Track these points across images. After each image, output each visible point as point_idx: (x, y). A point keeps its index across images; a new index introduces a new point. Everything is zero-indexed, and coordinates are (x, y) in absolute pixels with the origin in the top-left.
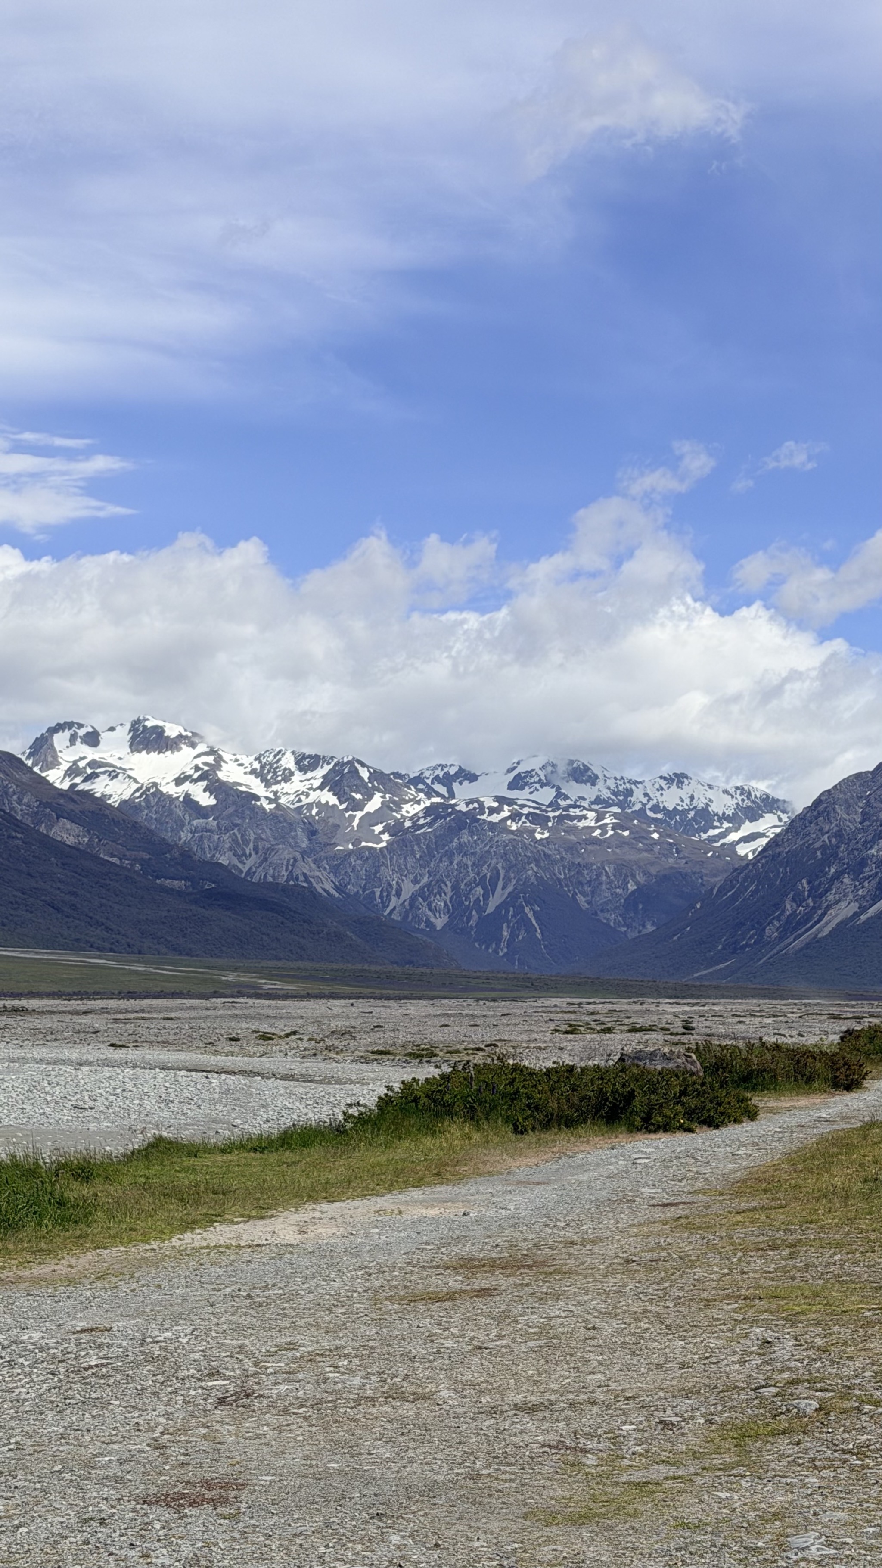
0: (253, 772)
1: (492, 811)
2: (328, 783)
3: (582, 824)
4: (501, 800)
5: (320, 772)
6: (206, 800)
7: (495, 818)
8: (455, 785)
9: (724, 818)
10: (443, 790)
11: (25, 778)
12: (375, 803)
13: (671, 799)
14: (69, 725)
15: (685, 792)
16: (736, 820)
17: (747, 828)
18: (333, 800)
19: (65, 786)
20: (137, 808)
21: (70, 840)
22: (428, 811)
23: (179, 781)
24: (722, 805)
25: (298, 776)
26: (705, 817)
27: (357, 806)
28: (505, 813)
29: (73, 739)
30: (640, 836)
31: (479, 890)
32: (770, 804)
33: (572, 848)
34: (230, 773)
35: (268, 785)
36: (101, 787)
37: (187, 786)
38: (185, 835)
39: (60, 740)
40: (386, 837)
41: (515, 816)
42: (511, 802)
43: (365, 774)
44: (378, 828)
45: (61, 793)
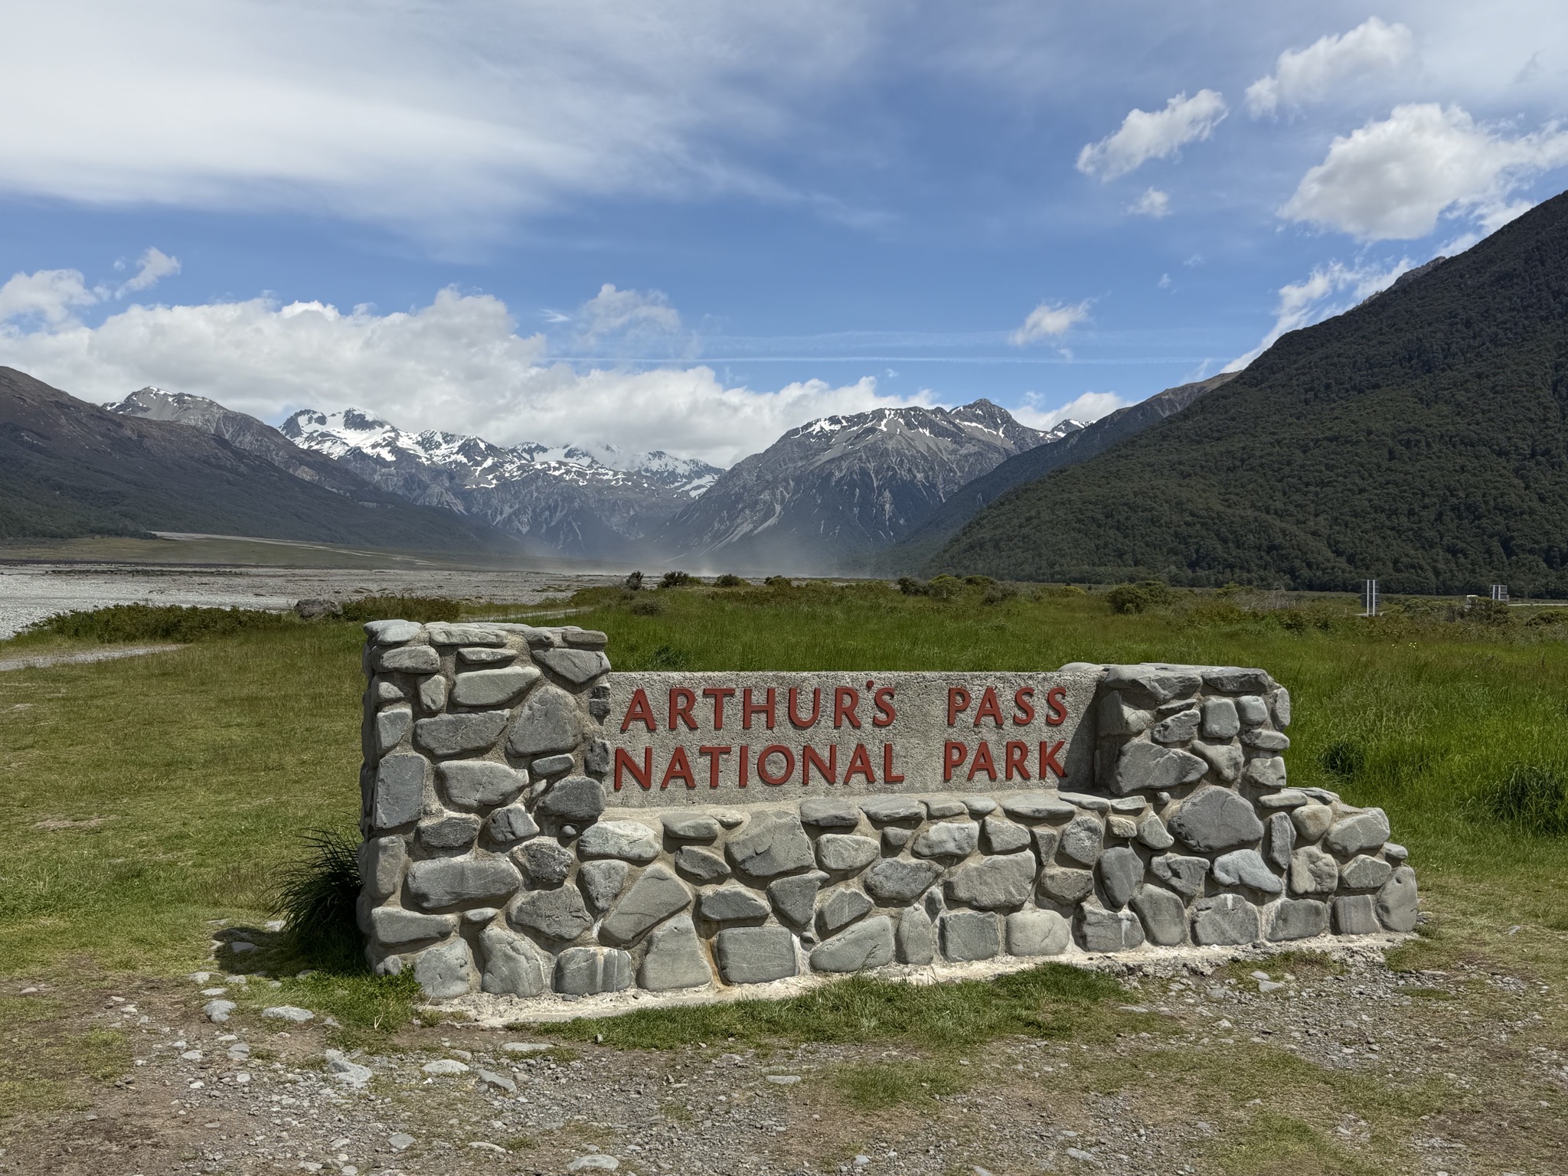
0: (418, 443)
1: (555, 469)
2: (461, 449)
3: (606, 477)
4: (560, 463)
5: (457, 445)
6: (390, 457)
7: (557, 473)
8: (535, 454)
9: (683, 476)
10: (528, 457)
11: (280, 441)
12: (489, 462)
13: (655, 465)
14: (307, 412)
15: (663, 462)
16: (690, 478)
17: (696, 482)
18: (465, 460)
19: (305, 447)
20: (348, 461)
21: (308, 478)
22: (519, 468)
23: (374, 446)
24: (682, 469)
25: (444, 446)
26: (673, 476)
27: (478, 464)
28: (563, 471)
29: (310, 420)
30: (637, 485)
31: (547, 513)
32: (709, 470)
33: (599, 491)
34: (404, 442)
35: (426, 450)
36: (326, 448)
37: (378, 449)
38: (377, 477)
39: (302, 420)
40: (494, 482)
41: (568, 472)
42: (566, 464)
43: (482, 446)
44: (490, 477)
45: (303, 451)
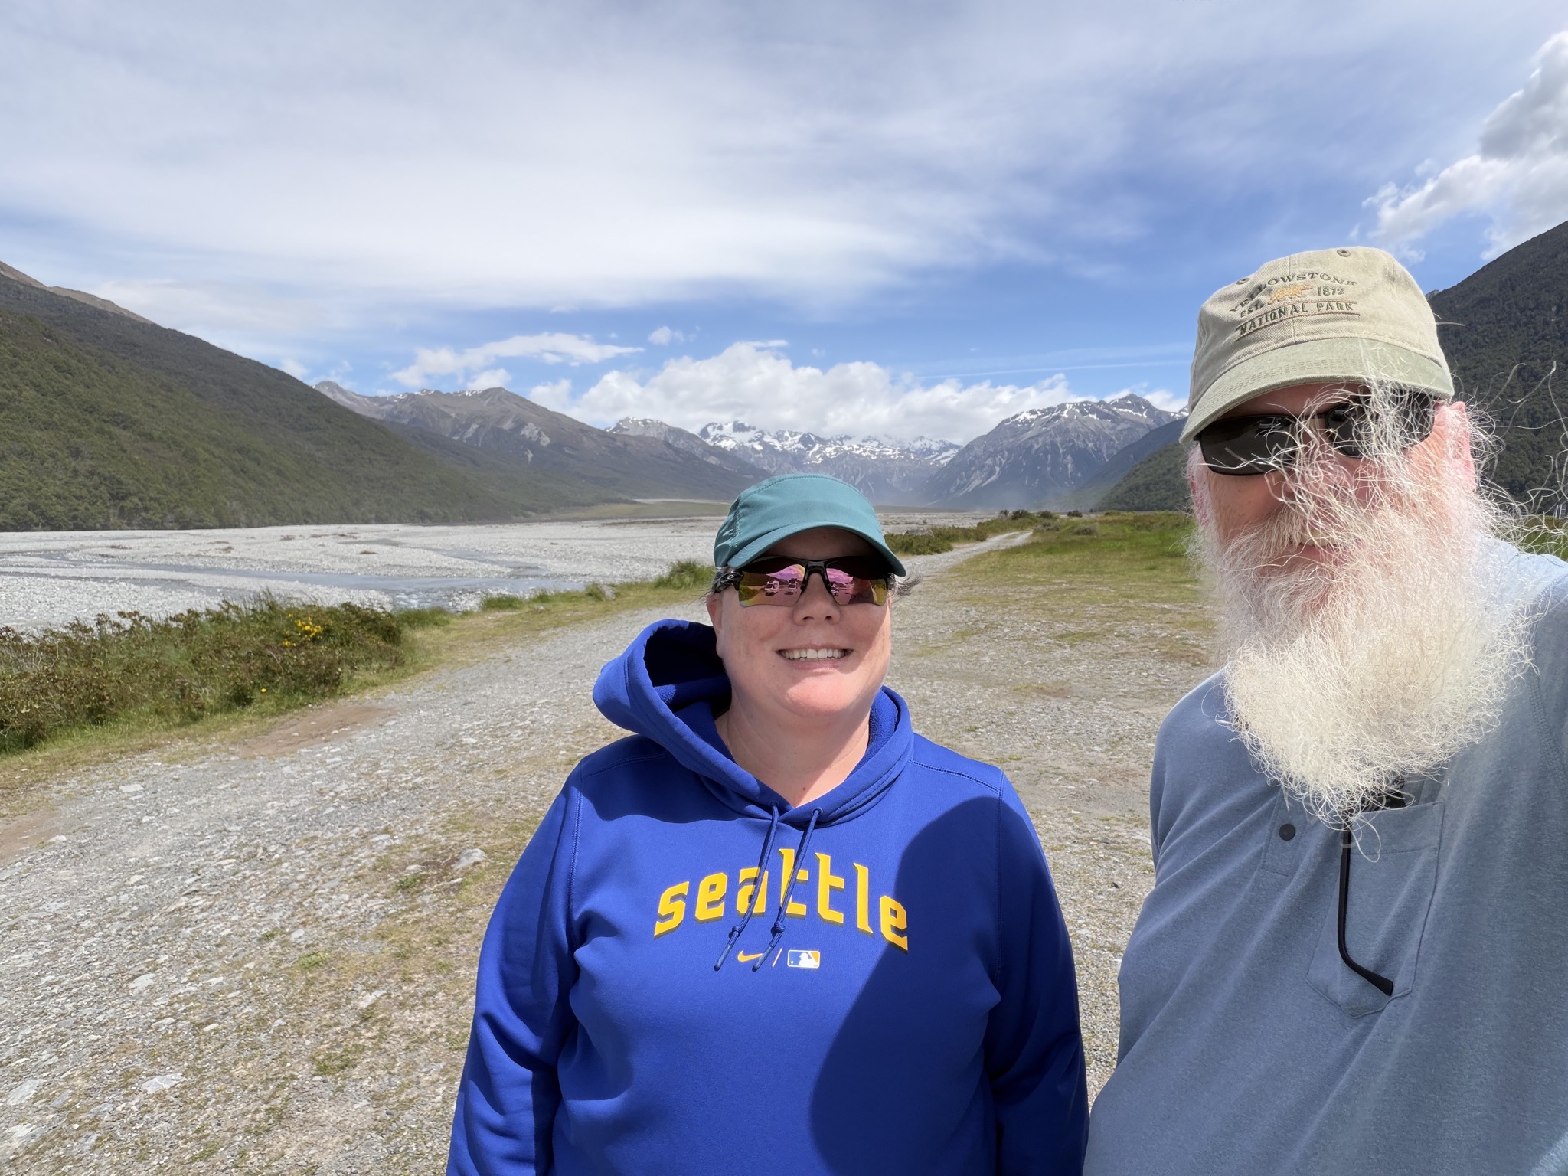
0: (775, 438)
1: (857, 450)
2: (801, 441)
3: (888, 454)
4: (860, 446)
5: (798, 437)
6: (759, 447)
7: (858, 452)
8: (844, 441)
9: (936, 451)
10: (839, 443)
11: (699, 442)
12: (816, 449)
13: (918, 445)
14: (712, 424)
15: (923, 442)
16: (940, 452)
17: (944, 455)
18: (802, 447)
19: (712, 444)
20: (736, 451)
21: (714, 463)
22: (835, 450)
23: (750, 441)
24: (935, 447)
25: (790, 439)
26: (929, 451)
27: (810, 449)
28: (861, 450)
29: (714, 428)
30: (907, 457)
31: (853, 477)
32: (952, 446)
33: (884, 462)
34: (767, 439)
35: (780, 442)
36: (723, 444)
37: (753, 443)
38: (752, 460)
39: (710, 429)
40: (821, 459)
41: (864, 451)
42: (863, 446)
43: (813, 438)
44: (818, 456)
45: (711, 447)
